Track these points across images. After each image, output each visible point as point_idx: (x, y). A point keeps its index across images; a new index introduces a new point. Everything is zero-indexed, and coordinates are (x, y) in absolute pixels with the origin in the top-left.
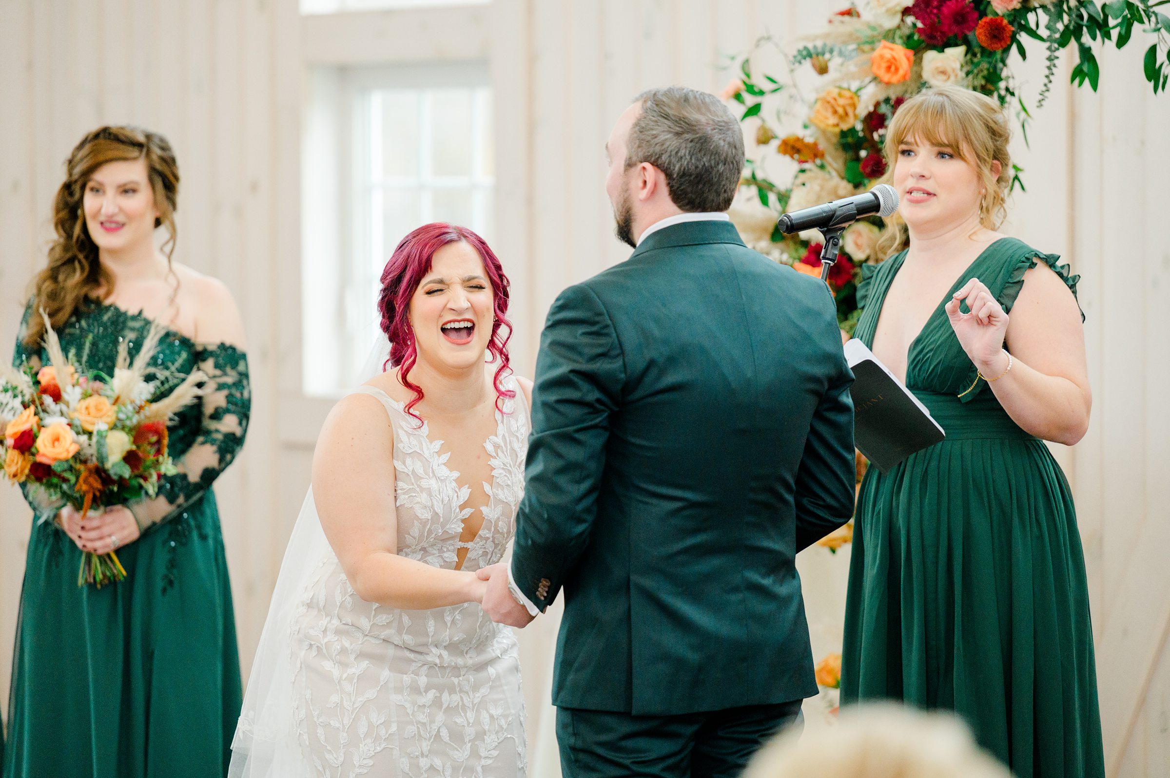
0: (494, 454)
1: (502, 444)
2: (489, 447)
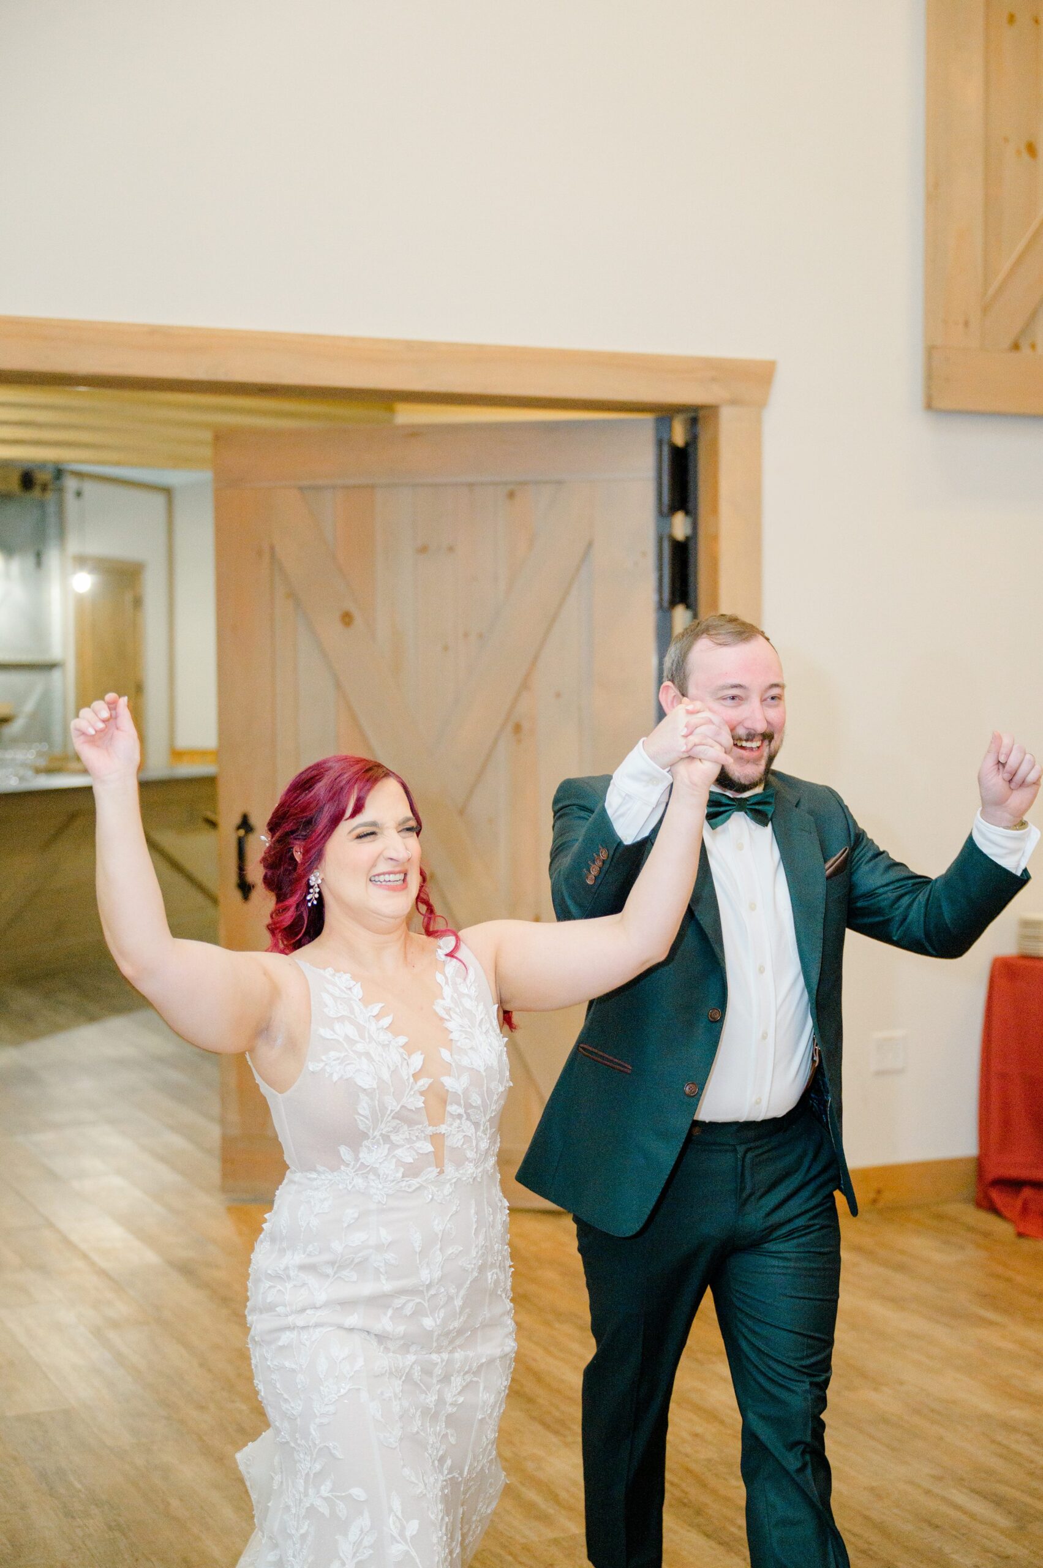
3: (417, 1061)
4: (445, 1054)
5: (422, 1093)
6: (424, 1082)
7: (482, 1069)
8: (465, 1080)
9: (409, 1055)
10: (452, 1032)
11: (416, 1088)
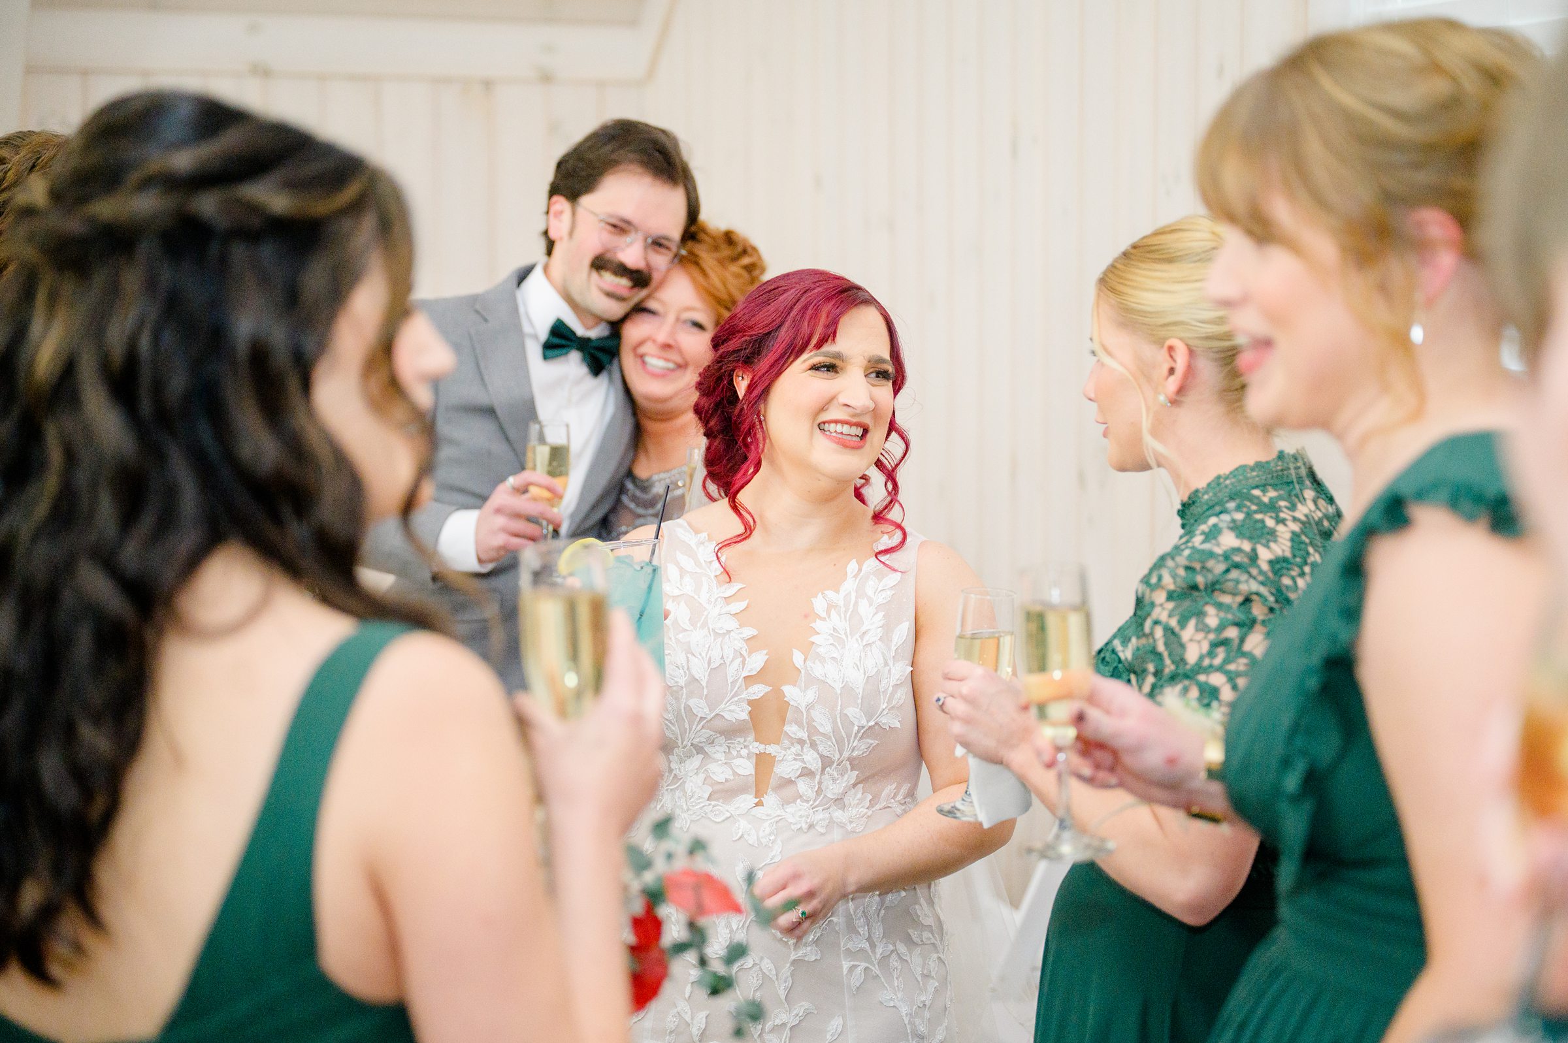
0: (823, 615)
1: (841, 603)
2: (819, 604)
3: (757, 661)
4: (798, 658)
5: (750, 703)
6: (758, 691)
7: (838, 686)
8: (811, 695)
9: (750, 653)
10: (819, 634)
11: (744, 695)
